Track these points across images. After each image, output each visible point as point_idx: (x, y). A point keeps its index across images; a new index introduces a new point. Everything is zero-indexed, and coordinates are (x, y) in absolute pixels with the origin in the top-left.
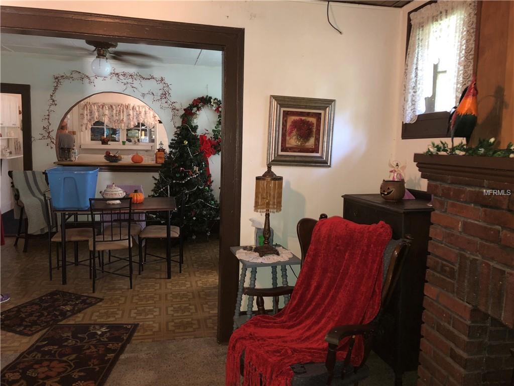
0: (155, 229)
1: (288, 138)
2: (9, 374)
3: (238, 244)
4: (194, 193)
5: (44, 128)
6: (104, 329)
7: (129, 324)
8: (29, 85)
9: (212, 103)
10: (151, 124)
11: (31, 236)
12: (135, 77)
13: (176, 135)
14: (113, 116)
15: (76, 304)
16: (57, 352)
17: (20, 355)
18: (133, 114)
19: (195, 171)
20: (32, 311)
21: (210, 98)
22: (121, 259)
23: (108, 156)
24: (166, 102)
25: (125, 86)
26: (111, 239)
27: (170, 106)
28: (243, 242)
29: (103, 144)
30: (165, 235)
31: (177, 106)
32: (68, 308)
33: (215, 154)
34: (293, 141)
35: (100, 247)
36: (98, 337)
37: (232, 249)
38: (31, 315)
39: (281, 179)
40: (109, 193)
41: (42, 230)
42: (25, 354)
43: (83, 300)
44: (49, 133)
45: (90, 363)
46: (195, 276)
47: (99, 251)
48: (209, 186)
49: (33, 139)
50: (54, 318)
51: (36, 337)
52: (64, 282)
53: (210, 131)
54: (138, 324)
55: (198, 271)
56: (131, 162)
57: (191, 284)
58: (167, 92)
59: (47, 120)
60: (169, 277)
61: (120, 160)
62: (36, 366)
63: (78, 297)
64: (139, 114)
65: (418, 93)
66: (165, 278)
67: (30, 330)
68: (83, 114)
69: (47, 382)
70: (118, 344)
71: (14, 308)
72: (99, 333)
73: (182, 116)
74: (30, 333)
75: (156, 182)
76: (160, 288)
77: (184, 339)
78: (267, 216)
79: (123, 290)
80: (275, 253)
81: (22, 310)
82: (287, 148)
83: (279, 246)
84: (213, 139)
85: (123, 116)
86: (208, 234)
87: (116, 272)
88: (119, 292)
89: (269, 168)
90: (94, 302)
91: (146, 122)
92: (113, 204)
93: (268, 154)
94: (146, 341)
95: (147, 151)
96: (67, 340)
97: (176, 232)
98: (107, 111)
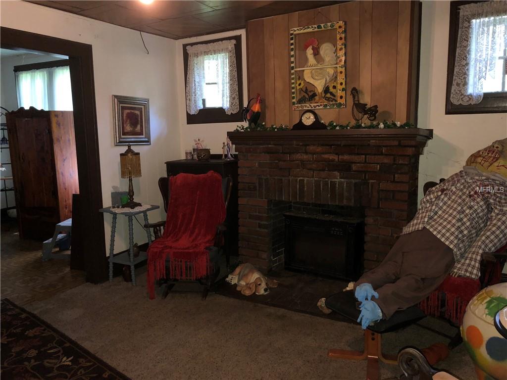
1: (125, 125)
34: (128, 128)
39: (138, 154)
54: (6, 298)
65: (197, 96)
78: (131, 180)
80: (138, 206)
82: (125, 133)
89: (129, 147)
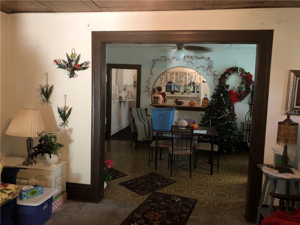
0: (203, 145)
2: (136, 214)
3: (262, 162)
4: (225, 125)
5: (147, 86)
6: (179, 199)
7: (193, 199)
8: (141, 65)
9: (238, 71)
10: (198, 82)
11: (139, 141)
12: (194, 58)
13: (216, 90)
14: (177, 79)
15: (163, 182)
16: (157, 207)
17: (140, 206)
18: (188, 77)
19: (227, 112)
20: (143, 182)
21: (237, 68)
22: (184, 160)
23: (176, 102)
24: (210, 71)
25: (188, 63)
26: (181, 149)
27: (213, 73)
28: (266, 161)
29: (171, 94)
30: (210, 149)
31: (217, 73)
32: (159, 183)
33: (238, 102)
35: (175, 153)
36: (176, 203)
37: (259, 165)
38: (142, 184)
39: (297, 124)
40: (180, 123)
41: (144, 139)
42: (142, 205)
43: (166, 180)
44: (148, 89)
45: (174, 217)
46: (227, 175)
47: (175, 155)
48: (234, 121)
49: (141, 92)
50: (153, 188)
51: (146, 197)
52: (156, 169)
53: (236, 88)
54: (197, 199)
55: (228, 173)
56: (189, 105)
57: (225, 181)
58: (211, 66)
59: (148, 82)
60: (211, 174)
61: (183, 104)
62: (148, 213)
63: (164, 178)
64: (192, 77)
66: (209, 174)
67: (142, 192)
68: (162, 78)
69: (154, 223)
70: (187, 209)
71: (134, 179)
72: (177, 201)
73: (219, 79)
74: (142, 194)
75: (203, 117)
76: (207, 180)
77: (224, 214)
78: (286, 148)
79: (186, 178)
80: (290, 172)
81: (138, 180)
82: (299, 103)
83: (292, 167)
84: (238, 93)
85: (183, 78)
86: (234, 150)
87: (182, 167)
88: (184, 178)
89: (289, 117)
90: (171, 183)
91: (195, 81)
92: (182, 129)
93: (286, 107)
94: (202, 210)
95: (195, 98)
96: (161, 201)
97: (216, 148)
98: (175, 76)
